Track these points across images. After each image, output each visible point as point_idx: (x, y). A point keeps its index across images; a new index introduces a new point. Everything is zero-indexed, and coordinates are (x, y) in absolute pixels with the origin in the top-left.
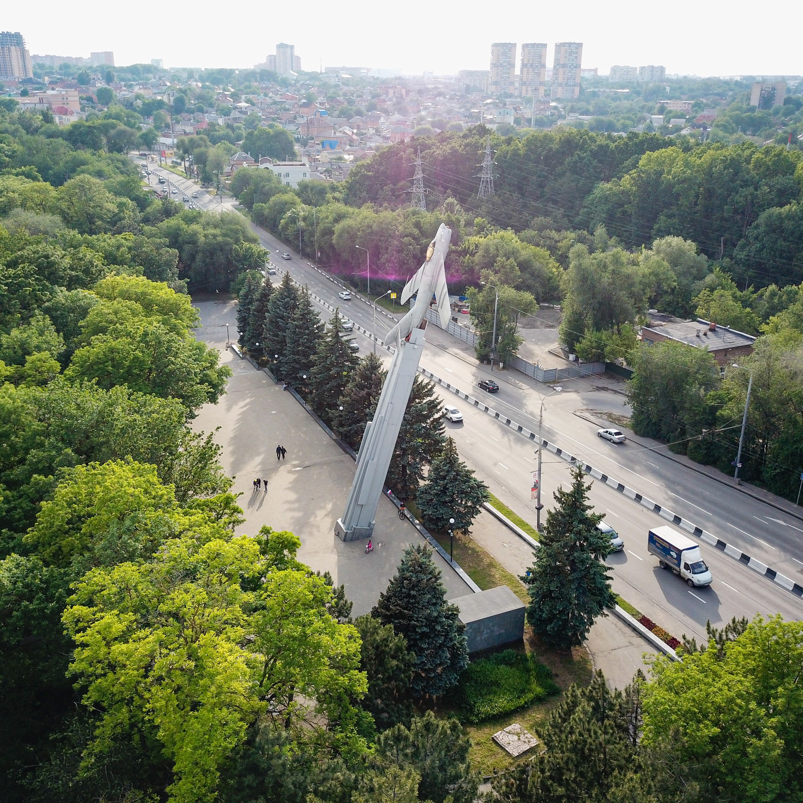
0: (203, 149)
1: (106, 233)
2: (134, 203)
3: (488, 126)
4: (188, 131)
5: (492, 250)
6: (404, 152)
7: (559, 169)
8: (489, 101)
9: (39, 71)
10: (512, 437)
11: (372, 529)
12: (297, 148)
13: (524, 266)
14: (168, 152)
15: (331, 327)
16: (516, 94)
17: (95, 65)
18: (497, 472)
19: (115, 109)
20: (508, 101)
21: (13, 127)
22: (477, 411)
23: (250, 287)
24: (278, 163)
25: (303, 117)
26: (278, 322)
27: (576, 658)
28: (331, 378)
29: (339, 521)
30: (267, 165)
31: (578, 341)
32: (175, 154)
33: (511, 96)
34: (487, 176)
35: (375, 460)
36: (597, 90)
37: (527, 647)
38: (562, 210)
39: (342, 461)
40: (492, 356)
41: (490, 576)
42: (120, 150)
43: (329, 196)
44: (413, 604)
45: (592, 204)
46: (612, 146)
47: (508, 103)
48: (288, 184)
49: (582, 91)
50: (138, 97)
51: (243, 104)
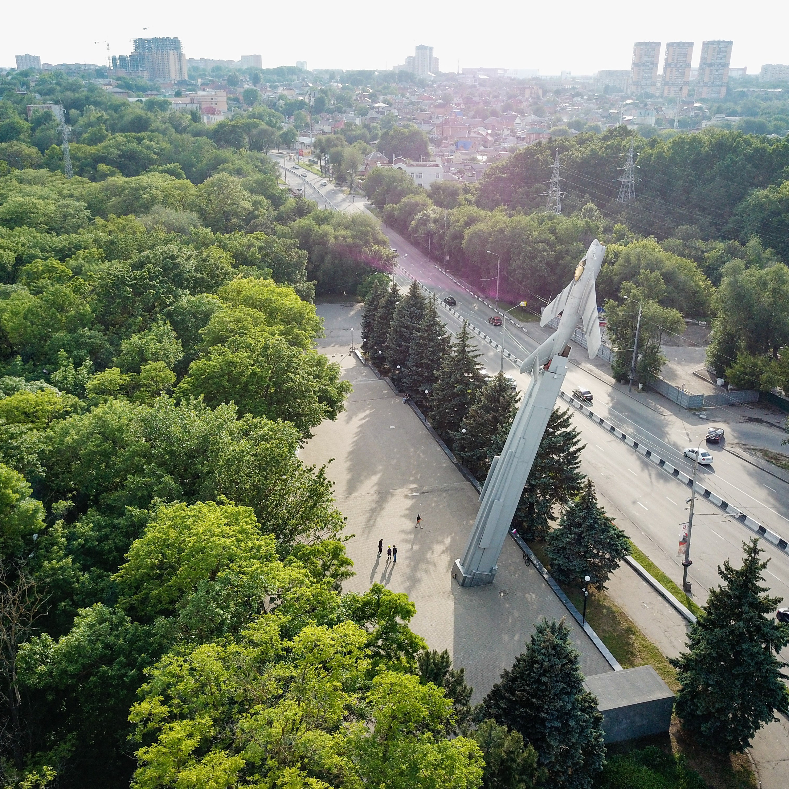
0: (339, 148)
1: (240, 231)
2: (269, 201)
3: (630, 127)
4: (326, 131)
5: (633, 259)
6: (541, 153)
7: (708, 174)
8: (629, 101)
9: (193, 73)
10: (653, 473)
11: (493, 575)
12: (431, 148)
13: (669, 277)
14: (306, 151)
15: (457, 341)
16: (657, 95)
17: (245, 67)
18: (634, 512)
19: (258, 109)
20: (649, 101)
21: (164, 126)
22: (613, 438)
23: (376, 293)
24: (412, 163)
25: (438, 117)
26: (402, 332)
27: (736, 767)
28: (455, 396)
29: (458, 562)
30: (401, 165)
31: (728, 365)
32: (313, 153)
33: (652, 96)
34: (628, 180)
35: (502, 500)
36: (745, 90)
37: (674, 744)
38: (709, 217)
39: (463, 489)
40: (631, 376)
41: (628, 644)
42: (260, 149)
43: (461, 198)
44: (542, 691)
45: (744, 212)
46: (770, 149)
47: (649, 103)
48: (420, 185)
49: (729, 90)
50: (281, 97)
51: (381, 105)
